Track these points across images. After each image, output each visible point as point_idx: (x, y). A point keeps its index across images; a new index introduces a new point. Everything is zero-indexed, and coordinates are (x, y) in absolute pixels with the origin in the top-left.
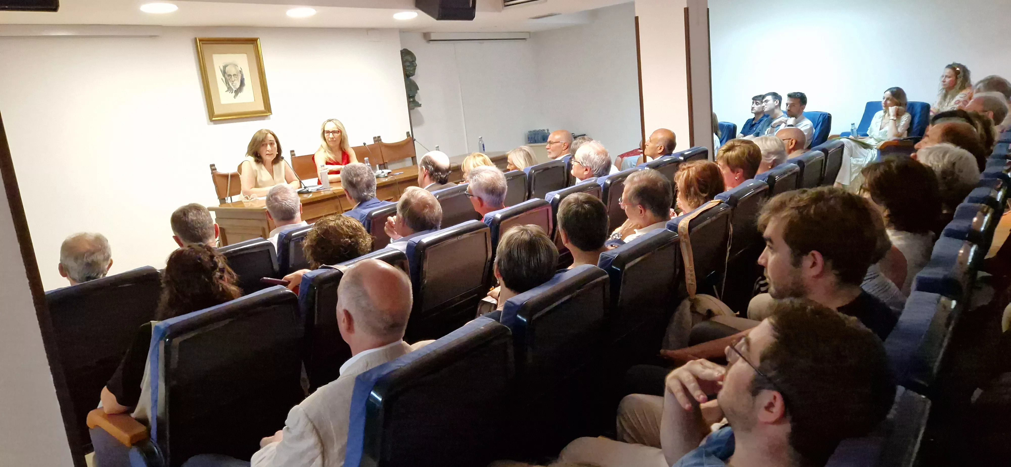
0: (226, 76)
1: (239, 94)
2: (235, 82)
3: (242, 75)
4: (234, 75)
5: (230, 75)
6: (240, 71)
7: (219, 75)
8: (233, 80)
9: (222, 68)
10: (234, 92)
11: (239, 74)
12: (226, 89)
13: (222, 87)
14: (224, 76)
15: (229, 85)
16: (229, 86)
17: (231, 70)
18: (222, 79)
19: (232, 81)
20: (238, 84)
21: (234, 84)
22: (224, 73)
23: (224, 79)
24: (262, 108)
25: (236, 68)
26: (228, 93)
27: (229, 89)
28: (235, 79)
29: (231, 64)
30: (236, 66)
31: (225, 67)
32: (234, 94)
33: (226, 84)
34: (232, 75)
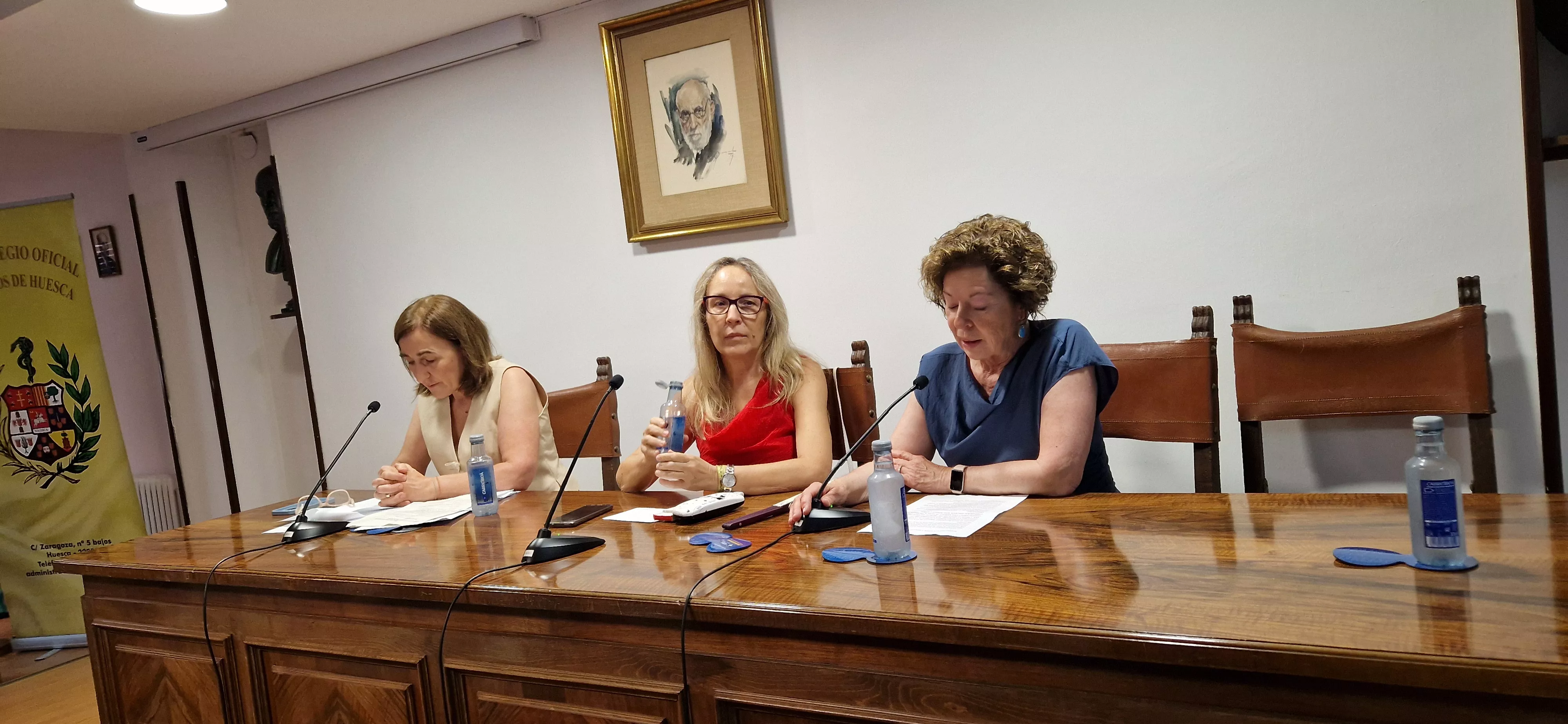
0: (677, 117)
1: (708, 165)
2: (697, 132)
3: (718, 108)
4: (696, 110)
5: (686, 113)
6: (712, 96)
7: (660, 117)
8: (694, 126)
9: (667, 95)
10: (694, 161)
11: (709, 106)
12: (676, 154)
13: (666, 148)
14: (671, 118)
15: (683, 140)
16: (681, 145)
17: (690, 98)
18: (666, 126)
19: (692, 129)
20: (704, 135)
21: (695, 138)
22: (672, 108)
23: (670, 125)
24: (764, 202)
25: (701, 91)
26: (679, 164)
27: (683, 152)
28: (700, 121)
29: (688, 80)
30: (700, 81)
31: (674, 91)
32: (693, 165)
33: (677, 139)
34: (692, 111)
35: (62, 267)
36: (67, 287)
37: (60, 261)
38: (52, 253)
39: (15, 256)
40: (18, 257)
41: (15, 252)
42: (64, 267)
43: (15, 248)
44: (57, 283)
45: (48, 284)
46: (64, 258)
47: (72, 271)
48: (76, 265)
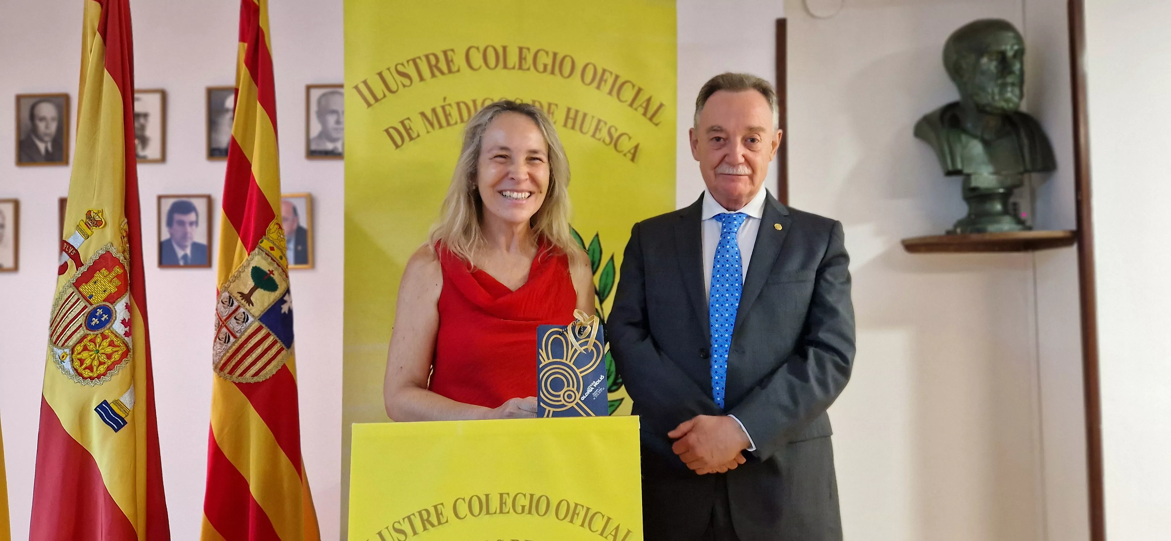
35: (631, 105)
36: (630, 138)
37: (628, 94)
38: (617, 77)
39: (549, 68)
40: (553, 72)
41: (549, 61)
42: (635, 105)
43: (551, 55)
44: (613, 130)
45: (597, 129)
46: (640, 90)
47: (649, 114)
48: (661, 106)
